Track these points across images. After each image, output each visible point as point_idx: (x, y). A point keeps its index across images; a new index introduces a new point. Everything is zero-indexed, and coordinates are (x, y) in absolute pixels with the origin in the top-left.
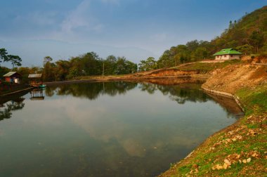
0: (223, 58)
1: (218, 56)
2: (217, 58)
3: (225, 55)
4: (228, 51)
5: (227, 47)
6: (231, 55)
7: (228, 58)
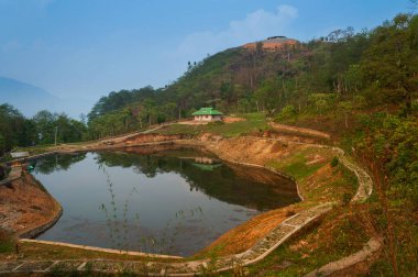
0: (204, 118)
1: (198, 116)
2: (196, 119)
3: (207, 116)
4: (209, 110)
5: (206, 106)
6: (213, 116)
7: (210, 119)
